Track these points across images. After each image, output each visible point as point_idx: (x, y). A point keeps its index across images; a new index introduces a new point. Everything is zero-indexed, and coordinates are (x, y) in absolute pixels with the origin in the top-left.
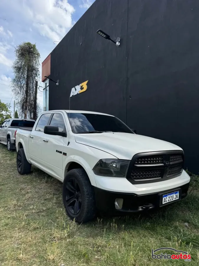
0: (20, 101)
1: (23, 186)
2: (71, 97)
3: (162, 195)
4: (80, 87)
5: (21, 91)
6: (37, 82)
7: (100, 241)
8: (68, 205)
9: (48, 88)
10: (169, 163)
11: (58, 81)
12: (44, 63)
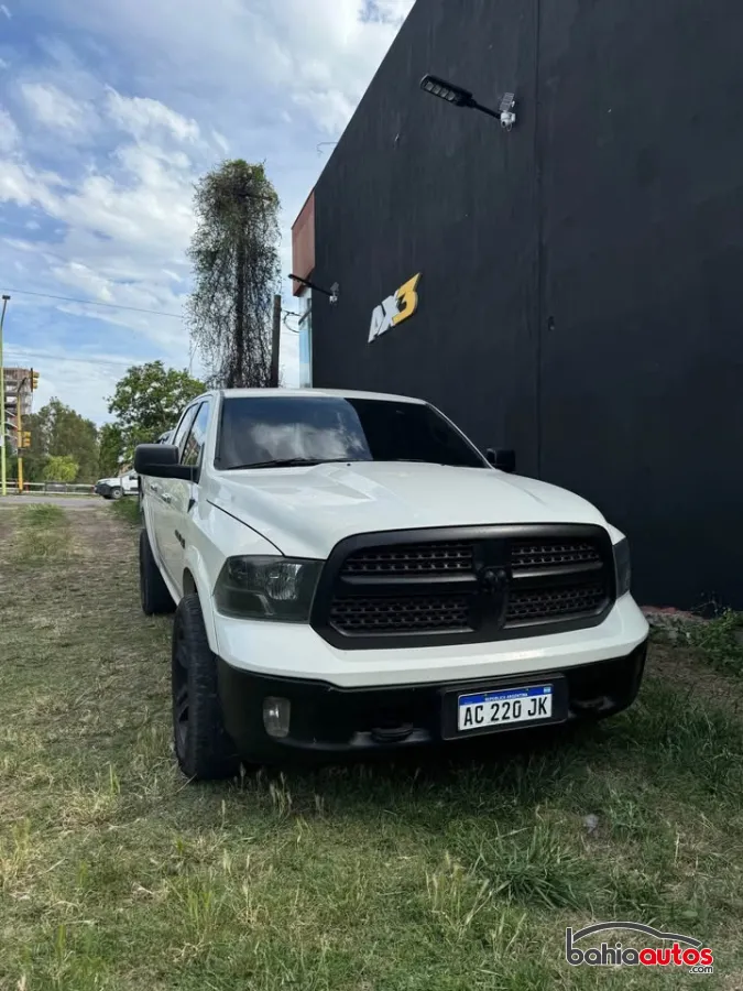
2: (372, 342)
4: (396, 303)
5: (219, 336)
6: (278, 298)
8: (179, 715)
11: (335, 287)
12: (297, 227)
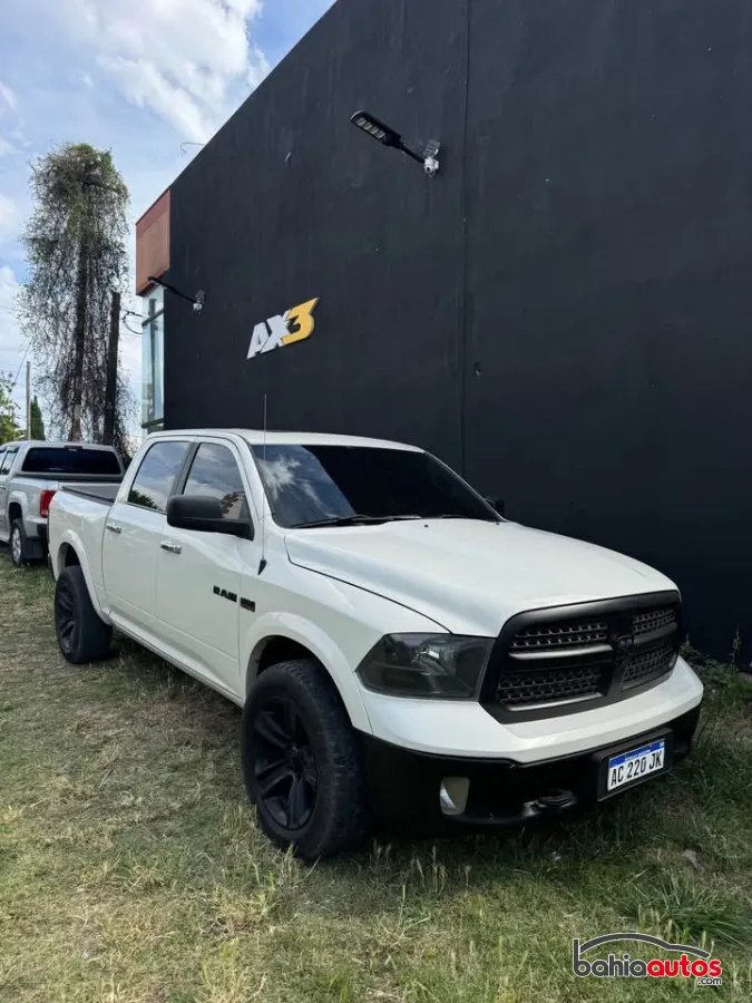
0: (56, 372)
1: (86, 712)
2: (252, 358)
3: (607, 758)
4: (286, 323)
5: (56, 333)
6: (117, 297)
7: (388, 929)
8: (263, 791)
9: (161, 319)
10: (630, 641)
11: (200, 294)
12: (144, 224)
